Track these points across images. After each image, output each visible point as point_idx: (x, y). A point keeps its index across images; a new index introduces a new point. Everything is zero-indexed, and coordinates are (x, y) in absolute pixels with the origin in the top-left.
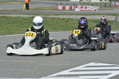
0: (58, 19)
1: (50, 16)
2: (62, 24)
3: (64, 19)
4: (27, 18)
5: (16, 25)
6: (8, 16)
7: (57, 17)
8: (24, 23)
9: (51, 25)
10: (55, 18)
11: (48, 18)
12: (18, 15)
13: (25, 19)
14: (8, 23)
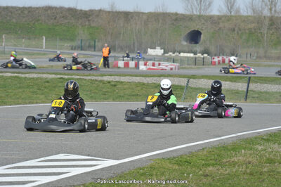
0: (101, 81)
1: (89, 78)
2: (104, 90)
3: (109, 82)
4: (52, 79)
5: (31, 90)
6: (23, 76)
7: (100, 78)
8: (45, 87)
9: (87, 91)
10: (96, 80)
11: (85, 80)
12: (40, 75)
13: (48, 82)
14: (20, 88)
